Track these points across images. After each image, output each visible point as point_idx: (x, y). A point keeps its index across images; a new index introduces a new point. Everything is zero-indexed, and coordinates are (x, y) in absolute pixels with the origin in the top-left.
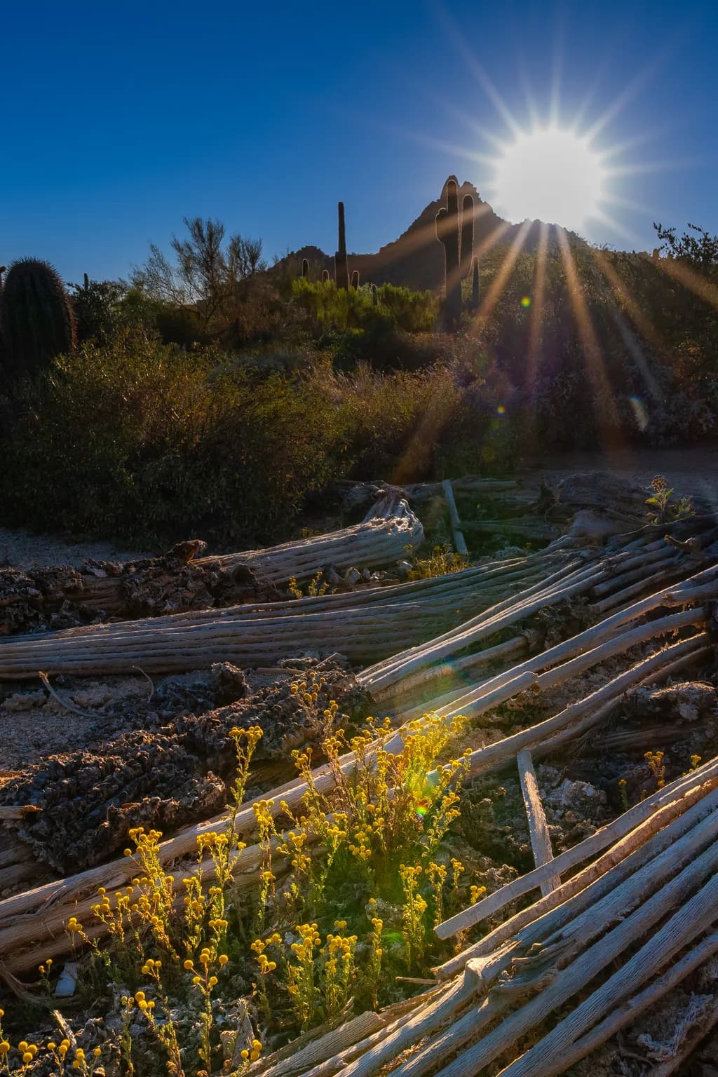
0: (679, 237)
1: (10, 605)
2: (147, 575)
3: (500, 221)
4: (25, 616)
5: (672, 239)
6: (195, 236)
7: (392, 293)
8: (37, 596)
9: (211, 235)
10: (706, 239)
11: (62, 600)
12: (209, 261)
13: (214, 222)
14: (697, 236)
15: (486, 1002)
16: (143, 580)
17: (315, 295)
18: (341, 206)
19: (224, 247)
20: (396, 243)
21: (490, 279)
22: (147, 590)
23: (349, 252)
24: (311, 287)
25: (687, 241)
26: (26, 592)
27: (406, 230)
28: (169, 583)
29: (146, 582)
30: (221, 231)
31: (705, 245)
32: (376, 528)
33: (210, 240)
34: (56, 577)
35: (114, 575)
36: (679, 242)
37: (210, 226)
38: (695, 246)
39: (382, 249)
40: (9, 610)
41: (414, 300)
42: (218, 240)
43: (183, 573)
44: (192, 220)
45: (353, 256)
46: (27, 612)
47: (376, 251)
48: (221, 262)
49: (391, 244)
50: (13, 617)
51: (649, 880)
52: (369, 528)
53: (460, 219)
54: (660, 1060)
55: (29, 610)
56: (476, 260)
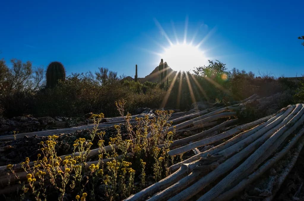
0: (214, 62)
1: (28, 126)
2: (75, 121)
3: (172, 70)
4: (33, 129)
5: (212, 63)
6: (101, 72)
7: (148, 83)
8: (38, 123)
9: (105, 71)
10: (220, 63)
11: (46, 125)
12: (104, 77)
13: (106, 68)
14: (218, 62)
15: (192, 173)
16: (74, 122)
17: (129, 84)
18: (136, 66)
19: (108, 74)
20: (150, 75)
21: (171, 82)
22: (75, 124)
23: (138, 77)
24: (128, 82)
25: (216, 63)
26: (35, 122)
27: (151, 72)
28: (82, 123)
29: (75, 123)
30: (108, 70)
31: (220, 64)
32: (143, 115)
33: (105, 72)
34: (46, 119)
35: (65, 121)
36: (214, 64)
37: (105, 69)
38: (217, 64)
39: (146, 77)
40: (28, 127)
41: (153, 84)
42: (107, 72)
43: (87, 121)
44: (100, 68)
45: (139, 78)
46: (34, 128)
47: (144, 77)
48: (107, 77)
49: (148, 76)
50: (29, 129)
51: (244, 143)
52: (142, 115)
53: (164, 70)
54: (265, 195)
55: (35, 128)
56: (167, 77)
